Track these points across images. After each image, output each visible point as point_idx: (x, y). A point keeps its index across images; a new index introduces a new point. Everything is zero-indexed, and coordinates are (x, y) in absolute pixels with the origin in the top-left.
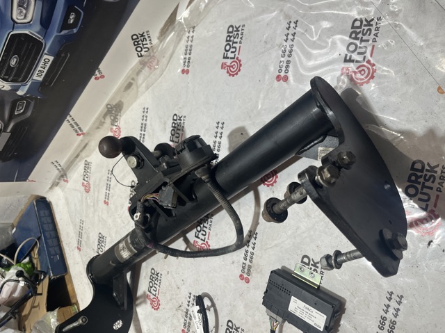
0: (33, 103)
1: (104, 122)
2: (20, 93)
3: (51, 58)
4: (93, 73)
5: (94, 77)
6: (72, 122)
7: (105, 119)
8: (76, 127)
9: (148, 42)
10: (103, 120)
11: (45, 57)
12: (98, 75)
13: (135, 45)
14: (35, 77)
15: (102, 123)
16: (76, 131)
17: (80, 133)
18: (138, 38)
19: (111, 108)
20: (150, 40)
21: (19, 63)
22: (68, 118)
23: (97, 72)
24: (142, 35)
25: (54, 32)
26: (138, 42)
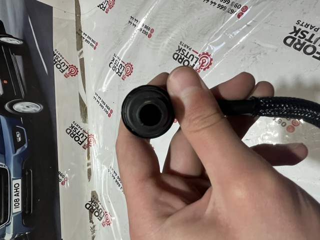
3: (19, 181)
9: (79, 129)
10: (92, 226)
12: (63, 180)
13: (72, 137)
18: (71, 131)
20: (79, 127)
23: (60, 177)
24: (72, 127)
25: (13, 156)
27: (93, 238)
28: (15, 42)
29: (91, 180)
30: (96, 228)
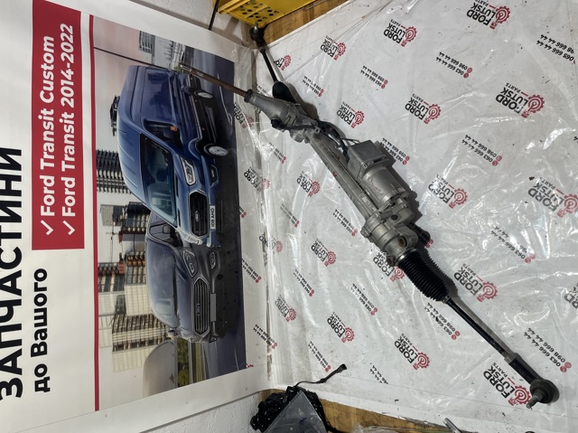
0: (218, 253)
2: (209, 245)
3: (214, 207)
5: (241, 216)
11: (211, 207)
12: (243, 213)
14: (212, 228)
21: (200, 217)
22: (243, 264)
25: (209, 187)
26: (249, 177)
27: (266, 264)
28: (208, 96)
30: (268, 256)
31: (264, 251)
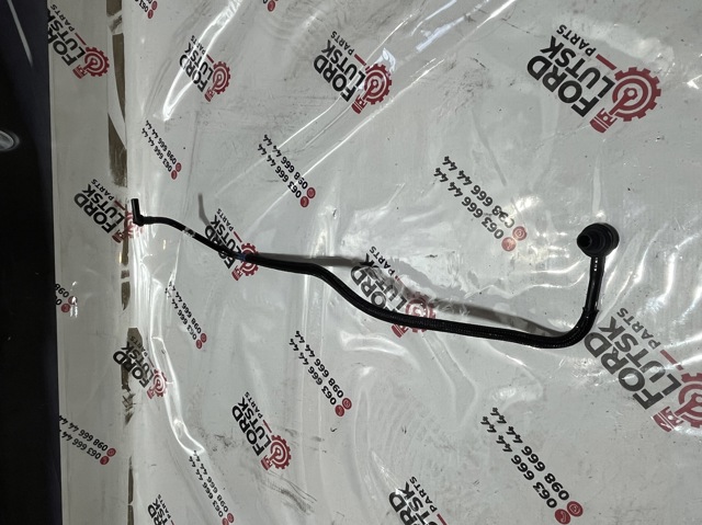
1: (131, 396)
4: (55, 301)
5: (58, 308)
6: (76, 435)
7: (129, 390)
8: (90, 444)
9: (106, 198)
10: (127, 395)
12: (65, 301)
13: (90, 214)
15: (129, 402)
16: (95, 454)
17: (104, 454)
18: (87, 200)
19: (125, 356)
20: (107, 194)
22: (63, 428)
23: (59, 296)
24: (91, 192)
26: (90, 206)
27: (128, 418)
29: (128, 306)
30: (135, 400)
31: (126, 387)
